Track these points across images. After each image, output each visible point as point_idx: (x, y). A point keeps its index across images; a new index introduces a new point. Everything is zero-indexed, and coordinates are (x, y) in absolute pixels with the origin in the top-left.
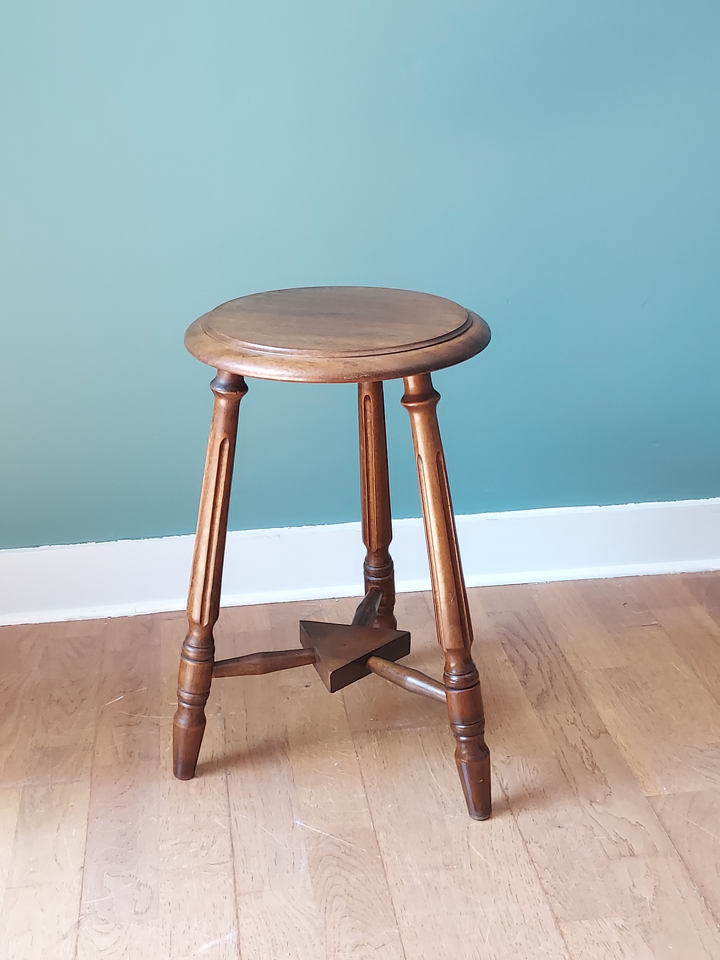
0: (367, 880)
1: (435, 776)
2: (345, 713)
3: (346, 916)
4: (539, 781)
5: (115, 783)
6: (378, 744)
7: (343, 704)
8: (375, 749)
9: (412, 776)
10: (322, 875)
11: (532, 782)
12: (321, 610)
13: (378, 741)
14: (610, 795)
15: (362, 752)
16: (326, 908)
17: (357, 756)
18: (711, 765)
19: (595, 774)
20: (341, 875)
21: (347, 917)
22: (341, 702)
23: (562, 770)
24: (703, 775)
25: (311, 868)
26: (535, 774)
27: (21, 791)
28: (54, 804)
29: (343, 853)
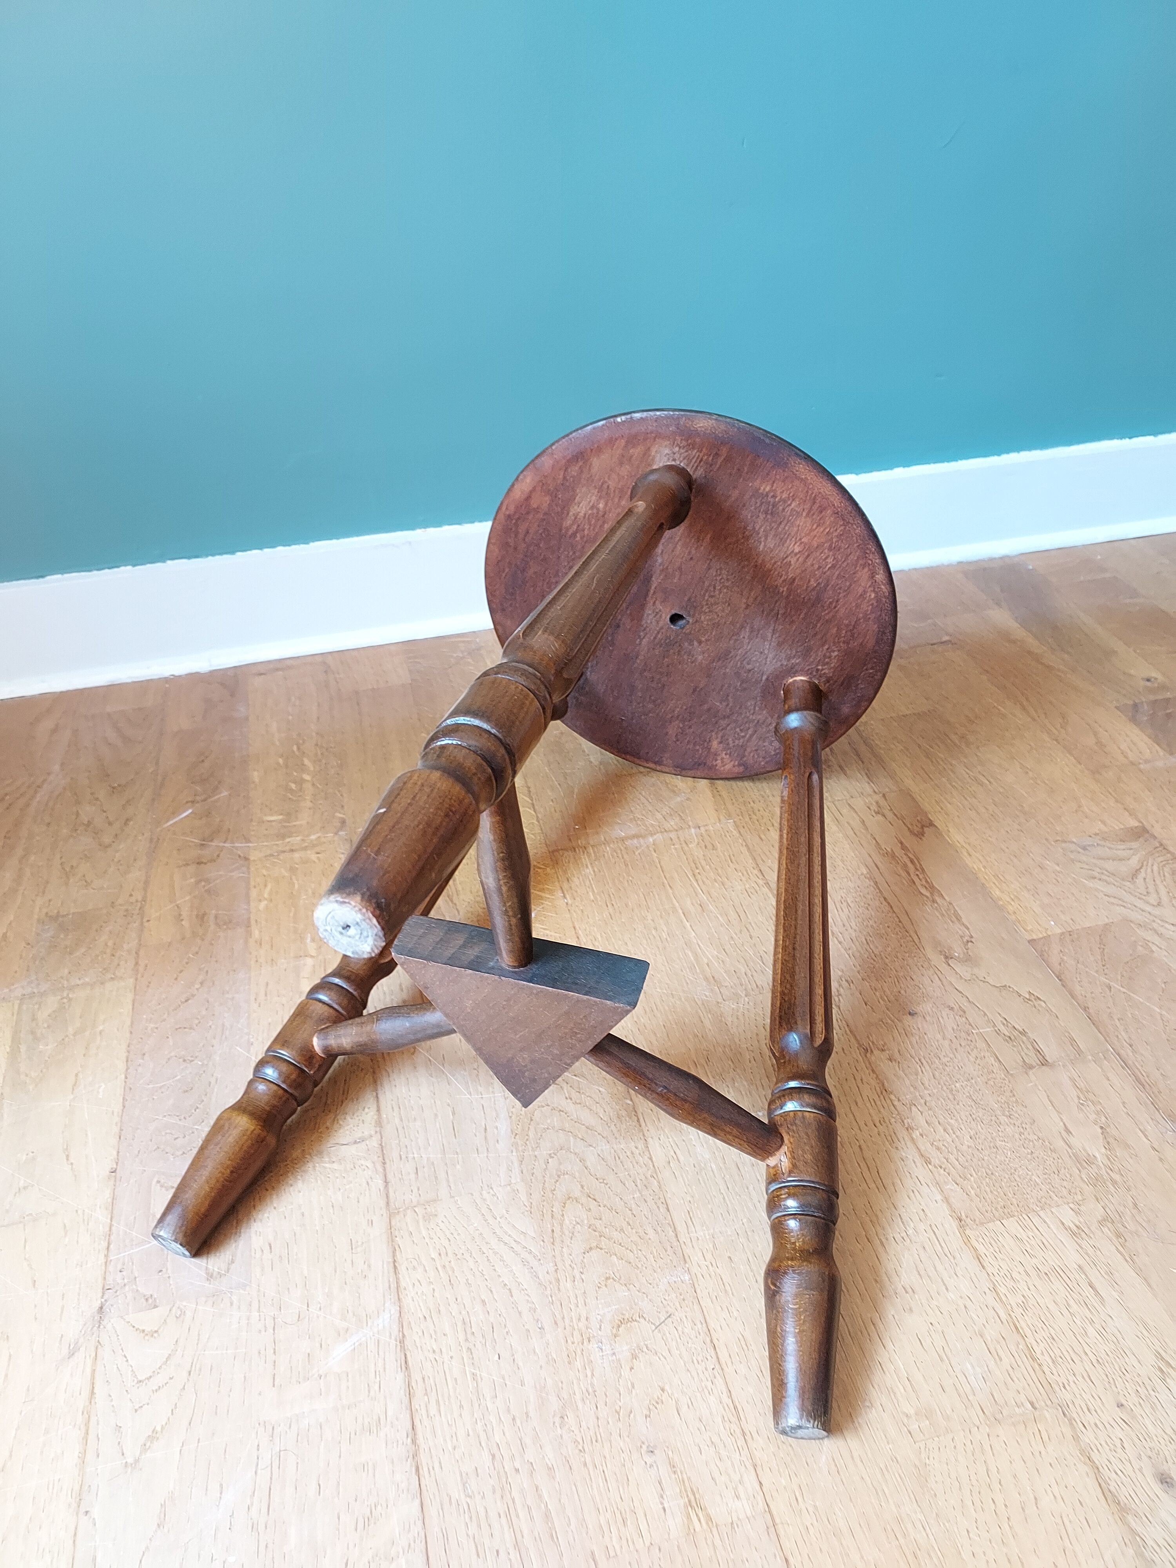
0: (617, 1158)
1: (691, 926)
2: (535, 818)
3: (591, 1249)
4: (854, 924)
5: (176, 979)
6: (594, 871)
7: (530, 801)
8: (590, 881)
9: (656, 929)
10: (536, 1153)
11: (844, 926)
12: (479, 649)
13: (592, 867)
14: (971, 942)
15: (571, 887)
16: (553, 1231)
17: (565, 897)
18: (1108, 874)
19: (937, 903)
20: (569, 1149)
21: (593, 1251)
22: (528, 799)
23: (885, 899)
24: (1102, 891)
25: (517, 1137)
26: (846, 910)
27: (16, 1007)
28: (71, 1030)
29: (566, 1098)
